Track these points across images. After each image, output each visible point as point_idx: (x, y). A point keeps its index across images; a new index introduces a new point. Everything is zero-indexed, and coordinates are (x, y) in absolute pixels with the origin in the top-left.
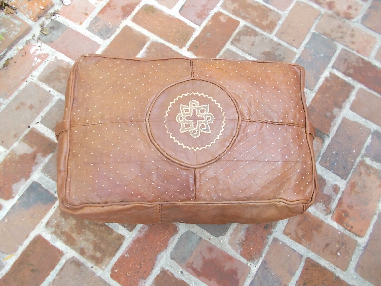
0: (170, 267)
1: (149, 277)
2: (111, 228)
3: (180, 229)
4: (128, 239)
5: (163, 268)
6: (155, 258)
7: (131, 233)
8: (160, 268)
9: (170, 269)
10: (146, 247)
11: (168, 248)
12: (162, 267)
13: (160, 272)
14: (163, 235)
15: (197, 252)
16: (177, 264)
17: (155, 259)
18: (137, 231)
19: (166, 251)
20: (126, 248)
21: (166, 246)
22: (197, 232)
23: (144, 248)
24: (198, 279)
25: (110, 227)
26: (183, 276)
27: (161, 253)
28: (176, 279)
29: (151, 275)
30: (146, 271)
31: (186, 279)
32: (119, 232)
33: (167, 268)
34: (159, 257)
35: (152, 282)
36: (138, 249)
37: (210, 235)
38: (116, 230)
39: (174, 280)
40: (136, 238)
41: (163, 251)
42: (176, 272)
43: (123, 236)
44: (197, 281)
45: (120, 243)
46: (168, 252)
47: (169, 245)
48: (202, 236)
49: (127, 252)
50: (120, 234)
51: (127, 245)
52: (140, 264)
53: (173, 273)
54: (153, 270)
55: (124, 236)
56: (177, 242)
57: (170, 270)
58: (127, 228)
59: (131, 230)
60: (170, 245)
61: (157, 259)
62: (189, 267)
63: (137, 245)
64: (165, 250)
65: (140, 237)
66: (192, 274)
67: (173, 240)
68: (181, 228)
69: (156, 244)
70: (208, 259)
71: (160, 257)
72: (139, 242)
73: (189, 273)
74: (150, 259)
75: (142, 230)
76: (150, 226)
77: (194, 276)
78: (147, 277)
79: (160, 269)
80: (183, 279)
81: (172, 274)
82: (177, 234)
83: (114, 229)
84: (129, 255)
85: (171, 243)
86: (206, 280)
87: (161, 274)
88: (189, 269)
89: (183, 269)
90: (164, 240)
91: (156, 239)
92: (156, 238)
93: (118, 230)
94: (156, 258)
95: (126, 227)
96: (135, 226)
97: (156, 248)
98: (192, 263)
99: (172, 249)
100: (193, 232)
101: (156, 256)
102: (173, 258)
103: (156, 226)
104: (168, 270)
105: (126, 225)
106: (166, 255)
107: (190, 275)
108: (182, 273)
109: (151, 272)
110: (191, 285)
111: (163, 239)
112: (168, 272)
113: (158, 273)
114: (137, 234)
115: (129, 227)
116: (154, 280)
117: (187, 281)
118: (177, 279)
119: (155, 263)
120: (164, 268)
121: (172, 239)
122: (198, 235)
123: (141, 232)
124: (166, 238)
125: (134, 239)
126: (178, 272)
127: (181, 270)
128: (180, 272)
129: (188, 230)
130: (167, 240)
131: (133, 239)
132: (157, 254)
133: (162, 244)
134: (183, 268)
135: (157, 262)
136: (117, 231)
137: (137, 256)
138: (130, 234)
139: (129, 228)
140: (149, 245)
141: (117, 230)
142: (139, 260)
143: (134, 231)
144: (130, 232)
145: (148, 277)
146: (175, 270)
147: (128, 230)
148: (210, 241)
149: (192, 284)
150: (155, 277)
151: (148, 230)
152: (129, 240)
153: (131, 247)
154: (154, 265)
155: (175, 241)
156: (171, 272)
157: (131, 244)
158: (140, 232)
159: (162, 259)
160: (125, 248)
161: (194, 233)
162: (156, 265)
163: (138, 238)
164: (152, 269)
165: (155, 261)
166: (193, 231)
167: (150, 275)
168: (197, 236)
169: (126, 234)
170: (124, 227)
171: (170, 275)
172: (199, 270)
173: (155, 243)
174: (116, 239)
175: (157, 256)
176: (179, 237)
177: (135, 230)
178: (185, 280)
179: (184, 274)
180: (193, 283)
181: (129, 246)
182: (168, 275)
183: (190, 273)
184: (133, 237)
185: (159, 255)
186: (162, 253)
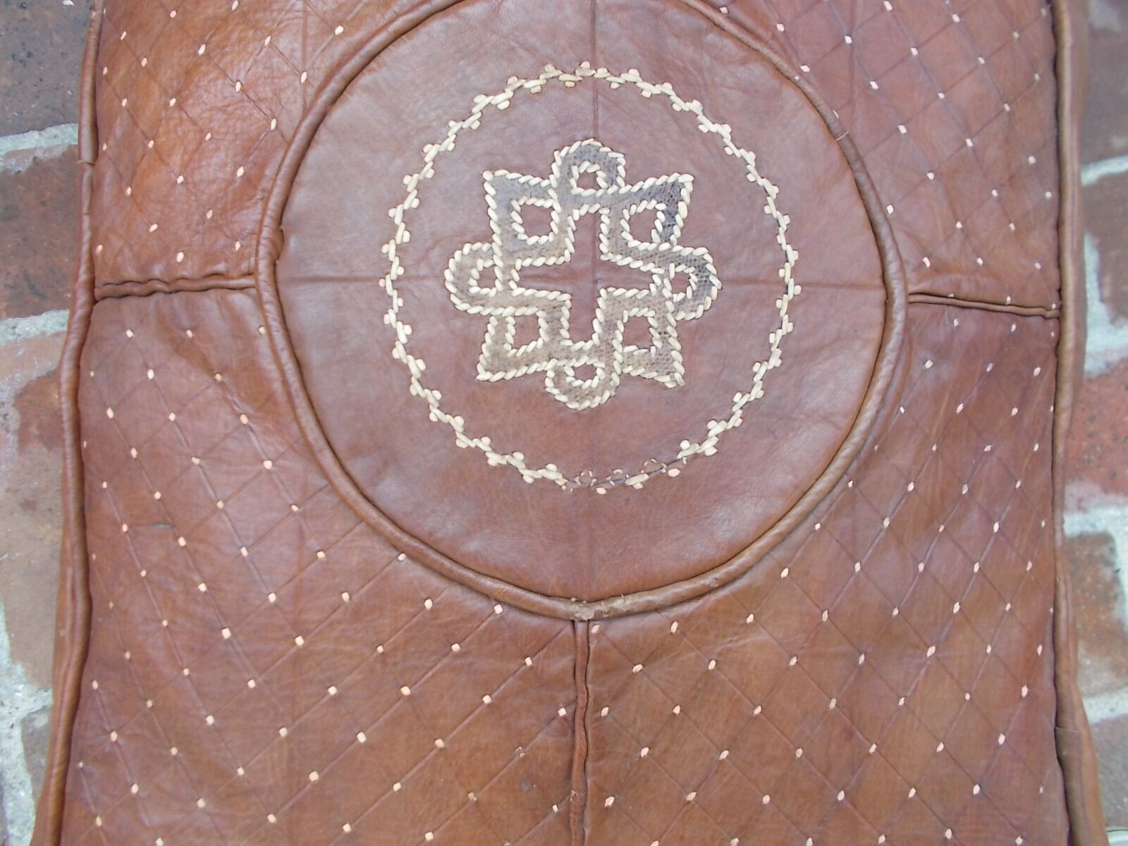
6: (1107, 376)
7: (1112, 530)
10: (1106, 438)
12: (1112, 328)
17: (1113, 371)
23: (1115, 438)
33: (1102, 310)
34: (1092, 365)
40: (1112, 497)
53: (1095, 277)
57: (1096, 294)
58: (1111, 560)
59: (1105, 539)
61: (1103, 366)
65: (1097, 489)
72: (1113, 475)
75: (1071, 503)
79: (1121, 327)
81: (1100, 277)
94: (1107, 372)
95: (1112, 564)
96: (1083, 539)
101: (1102, 378)
104: (1102, 301)
105: (1107, 573)
114: (1098, 505)
115: (1102, 556)
120: (1106, 318)
123: (1080, 500)
125: (1121, 500)
132: (1090, 380)
135: (1115, 358)
138: (1118, 533)
139: (1104, 550)
140: (1091, 435)
143: (1100, 527)
144: (1114, 534)
147: (1112, 550)
156: (1096, 285)
158: (1084, 504)
163: (1106, 491)
165: (1118, 369)
170: (1117, 572)
171: (1108, 280)
177: (1094, 526)
184: (1119, 513)
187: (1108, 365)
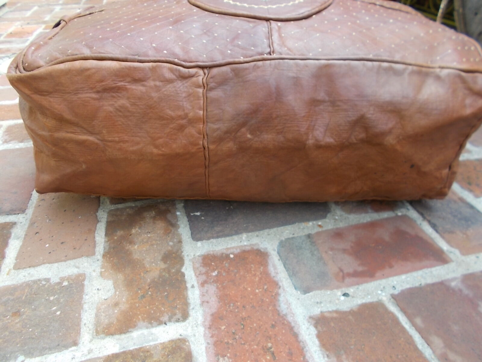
0: (319, 305)
1: (308, 355)
2: (136, 349)
3: (266, 248)
4: (195, 336)
5: (310, 317)
6: (279, 314)
7: (190, 319)
8: (306, 323)
9: (322, 307)
10: (244, 314)
11: (280, 284)
12: (307, 318)
13: (316, 327)
14: (250, 275)
15: (326, 252)
16: (322, 291)
17: (282, 317)
18: (198, 307)
19: (284, 290)
20: (207, 352)
21: (276, 284)
22: (293, 234)
23: (243, 319)
24: (377, 279)
25: (131, 349)
26: (353, 297)
27: (279, 300)
28: (351, 312)
29: (307, 348)
30: (289, 349)
31: (363, 298)
32: (162, 342)
33: (317, 311)
34: (283, 307)
35: (324, 357)
36: (234, 331)
37: (315, 222)
38: (152, 343)
39: (350, 317)
40: (209, 318)
41: (278, 294)
42: (337, 301)
43: (179, 339)
44: (380, 284)
45: (183, 355)
46: (288, 289)
47: (275, 279)
48: (307, 232)
49: (217, 355)
50: (169, 341)
51: (203, 347)
52: (267, 350)
53: (334, 309)
54: (300, 338)
55: (180, 337)
56: (283, 266)
57: (325, 309)
58: (172, 320)
59: (185, 316)
60: (279, 277)
61: (284, 313)
62: (343, 278)
63: (223, 328)
64: (281, 291)
65: (214, 310)
66: (362, 283)
67: (275, 268)
68: (266, 246)
69: (256, 294)
70: (352, 247)
71: (286, 306)
72: (221, 318)
73: (356, 287)
74: (273, 326)
75: (206, 299)
76: (213, 282)
77: (366, 282)
78: (304, 357)
79: (309, 322)
80: (360, 302)
81: (336, 312)
82: (270, 257)
83: (147, 345)
84: (226, 358)
85: (277, 273)
86: (387, 271)
87: (319, 328)
88: (348, 280)
89: (340, 290)
90: (261, 279)
91: (246, 289)
92: (244, 288)
93: (157, 340)
94: (281, 315)
95: (170, 321)
96: (186, 303)
97: (263, 301)
98: (341, 270)
99: (289, 280)
100: (289, 239)
101: (276, 312)
102: (306, 291)
103: (224, 274)
104: (321, 312)
105: (165, 318)
106: (291, 295)
107: (362, 287)
108: (345, 295)
109: (301, 344)
110: (380, 298)
111: (257, 279)
112: (326, 314)
113: (313, 331)
114: (204, 311)
115: (175, 314)
116: (321, 350)
117: (368, 299)
118: (353, 311)
119: (289, 323)
120: (312, 315)
121: (271, 269)
122: (299, 235)
123: (208, 302)
124: (261, 274)
125: (207, 323)
126: (338, 299)
127: (339, 293)
128: (343, 298)
129: (279, 241)
130: (266, 274)
131: (204, 326)
132: (275, 306)
133: (266, 287)
134: (338, 288)
135: (290, 319)
136: (157, 342)
137: (244, 344)
138: (189, 323)
139: (179, 316)
140: (244, 307)
141: (153, 340)
142: (255, 347)
143: (192, 313)
144: (187, 321)
145: (307, 357)
146: (330, 302)
147: (178, 321)
148: (324, 229)
149: (380, 294)
150: (317, 342)
151: (217, 288)
152: (197, 334)
153: (215, 339)
154: (291, 329)
155: (279, 267)
156: (330, 310)
157: (210, 335)
158: (205, 304)
159: (293, 306)
160: (204, 354)
161: (293, 238)
162: (293, 324)
163: (212, 315)
164: (296, 336)
165: (284, 319)
166: (286, 237)
167: (305, 350)
168: (300, 237)
169: (181, 331)
170: (165, 324)
171: (335, 315)
172: (360, 269)
173: (251, 297)
174: (168, 355)
175: (278, 309)
176: (278, 258)
177: (193, 309)
178: (364, 301)
179: (351, 294)
180: (380, 292)
181: (208, 343)
182: (332, 319)
183: (358, 284)
184: (199, 323)
185: (279, 306)
186: (281, 298)
187: (286, 315)
